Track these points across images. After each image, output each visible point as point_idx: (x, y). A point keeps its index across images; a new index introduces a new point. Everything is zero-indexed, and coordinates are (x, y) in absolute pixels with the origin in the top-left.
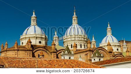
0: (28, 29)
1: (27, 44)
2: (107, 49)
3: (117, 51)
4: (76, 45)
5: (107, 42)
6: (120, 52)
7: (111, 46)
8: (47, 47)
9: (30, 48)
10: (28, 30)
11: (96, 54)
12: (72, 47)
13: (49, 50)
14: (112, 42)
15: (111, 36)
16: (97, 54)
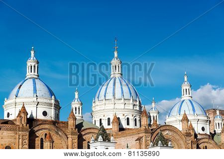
0: (21, 86)
1: (17, 117)
2: (181, 130)
3: (202, 132)
4: (119, 118)
5: (182, 113)
6: (208, 133)
7: (189, 123)
8: (58, 123)
9: (25, 125)
10: (20, 88)
11: (158, 142)
12: (109, 124)
13: (64, 129)
14: (192, 112)
15: (190, 101)
16: (160, 142)
